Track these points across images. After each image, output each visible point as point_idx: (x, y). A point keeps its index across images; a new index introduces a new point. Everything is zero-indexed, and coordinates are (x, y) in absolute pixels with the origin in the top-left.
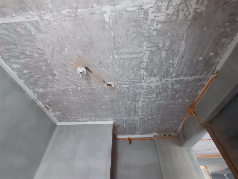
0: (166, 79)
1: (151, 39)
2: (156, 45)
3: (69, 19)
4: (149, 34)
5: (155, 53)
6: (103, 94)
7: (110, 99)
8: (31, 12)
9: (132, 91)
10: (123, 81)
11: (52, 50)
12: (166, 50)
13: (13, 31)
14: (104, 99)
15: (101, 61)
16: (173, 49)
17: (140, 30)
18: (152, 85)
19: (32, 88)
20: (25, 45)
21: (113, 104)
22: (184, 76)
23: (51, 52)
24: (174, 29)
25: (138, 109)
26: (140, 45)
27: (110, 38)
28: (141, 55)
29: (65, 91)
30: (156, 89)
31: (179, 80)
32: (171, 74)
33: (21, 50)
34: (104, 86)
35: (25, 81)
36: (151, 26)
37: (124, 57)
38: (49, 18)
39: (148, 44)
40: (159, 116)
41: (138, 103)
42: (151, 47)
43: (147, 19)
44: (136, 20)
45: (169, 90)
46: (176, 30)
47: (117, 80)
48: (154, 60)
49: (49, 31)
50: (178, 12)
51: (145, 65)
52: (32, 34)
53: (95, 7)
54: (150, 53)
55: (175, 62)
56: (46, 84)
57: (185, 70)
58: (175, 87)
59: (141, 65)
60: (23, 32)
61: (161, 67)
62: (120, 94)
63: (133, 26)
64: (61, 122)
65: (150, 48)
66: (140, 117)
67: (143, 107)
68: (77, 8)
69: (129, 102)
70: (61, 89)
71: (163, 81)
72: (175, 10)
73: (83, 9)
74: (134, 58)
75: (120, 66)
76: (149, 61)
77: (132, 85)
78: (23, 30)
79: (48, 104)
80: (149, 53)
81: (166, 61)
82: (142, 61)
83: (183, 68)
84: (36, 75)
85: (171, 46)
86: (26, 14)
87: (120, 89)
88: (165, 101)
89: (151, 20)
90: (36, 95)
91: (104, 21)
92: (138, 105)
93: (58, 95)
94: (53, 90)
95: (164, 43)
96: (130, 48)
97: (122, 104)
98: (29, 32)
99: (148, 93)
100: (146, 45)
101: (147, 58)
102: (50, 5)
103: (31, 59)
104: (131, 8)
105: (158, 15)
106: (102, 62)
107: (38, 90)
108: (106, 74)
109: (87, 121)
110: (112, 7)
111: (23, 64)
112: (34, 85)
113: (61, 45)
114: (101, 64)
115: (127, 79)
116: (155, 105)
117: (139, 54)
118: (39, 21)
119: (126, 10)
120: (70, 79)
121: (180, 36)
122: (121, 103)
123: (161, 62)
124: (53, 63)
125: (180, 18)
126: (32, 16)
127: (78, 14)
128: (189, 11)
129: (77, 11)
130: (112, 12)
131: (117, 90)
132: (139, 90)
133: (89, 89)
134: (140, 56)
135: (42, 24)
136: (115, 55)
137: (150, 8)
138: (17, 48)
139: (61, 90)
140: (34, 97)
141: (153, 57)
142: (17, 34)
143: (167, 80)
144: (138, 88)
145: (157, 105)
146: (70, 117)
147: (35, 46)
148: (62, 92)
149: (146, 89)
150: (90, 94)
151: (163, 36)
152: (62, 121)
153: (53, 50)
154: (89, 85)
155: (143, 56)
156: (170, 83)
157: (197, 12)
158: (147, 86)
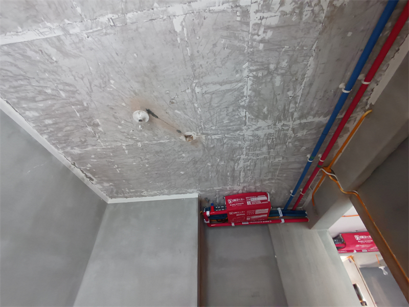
0: (283, 122)
1: (256, 57)
2: (265, 67)
3: (113, 31)
4: (252, 50)
5: (264, 81)
6: (179, 152)
7: (191, 159)
8: (48, 22)
9: (228, 144)
10: (212, 129)
11: (88, 85)
12: (283, 75)
13: (21, 57)
14: (181, 160)
15: (173, 98)
16: (295, 72)
17: (236, 43)
18: (260, 133)
19: (63, 148)
20: (43, 79)
21: (197, 166)
22: (314, 116)
23: (88, 88)
24: (296, 38)
25: (238, 172)
26: (237, 69)
27: (184, 59)
28: (240, 84)
29: (116, 151)
30: (268, 139)
31: (305, 123)
32: (292, 114)
33: (37, 88)
34: (181, 138)
35: (50, 137)
36: (254, 35)
37: (211, 91)
38: (79, 31)
39: (251, 65)
40: (273, 181)
41: (238, 163)
42: (256, 70)
43: (248, 24)
44: (228, 26)
45: (290, 140)
46: (299, 40)
47: (202, 128)
48: (262, 92)
49: (81, 54)
50: (301, 7)
51: (247, 101)
52: (53, 60)
53: (157, 8)
54: (256, 81)
55: (297, 94)
56: (83, 140)
57: (315, 105)
58: (299, 135)
59: (240, 101)
60: (38, 58)
61: (275, 103)
62: (207, 151)
63: (222, 37)
64: (113, 199)
65: (254, 73)
66: (242, 185)
67: (246, 169)
68: (125, 12)
69: (223, 163)
70: (109, 147)
71: (279, 125)
72: (296, 5)
73: (135, 13)
74: (229, 90)
75: (205, 104)
76: (253, 94)
77: (226, 135)
78: (38, 54)
79: (90, 171)
80: (253, 81)
81: (283, 92)
82: (242, 95)
83: (313, 102)
84: (66, 126)
85: (290, 67)
86: (40, 27)
87: (207, 142)
88: (283, 159)
89: (255, 24)
90: (69, 159)
91: (173, 32)
92: (237, 167)
93: (105, 157)
94: (97, 149)
95: (278, 63)
96: (221, 74)
97: (212, 166)
98: (47, 57)
99: (253, 147)
100: (248, 67)
101: (250, 90)
102: (79, 10)
103: (55, 102)
104: (219, 5)
105: (265, 15)
106: (174, 101)
107: (72, 151)
108: (181, 119)
109: (155, 195)
110: (185, 6)
111: (43, 110)
112: (65, 143)
113: (103, 76)
114: (173, 103)
115: (218, 124)
116: (266, 165)
117: (236, 83)
118: (63, 38)
119: (209, 10)
120: (123, 131)
121: (305, 50)
122: (209, 164)
123: (274, 94)
124: (93, 105)
125: (304, 18)
126: (50, 30)
127: (128, 21)
128: (322, 6)
129: (125, 16)
130: (186, 14)
131: (202, 143)
132: (239, 143)
133: (155, 144)
134: (237, 87)
135: (67, 41)
136: (196, 88)
137: (252, 3)
138: (30, 84)
139: (109, 149)
140: (66, 161)
141: (260, 87)
142: (27, 61)
143: (285, 123)
144: (237, 139)
145: (270, 166)
146: (127, 191)
147: (59, 80)
148: (112, 152)
149: (251, 140)
150: (157, 152)
151: (276, 50)
152: (115, 197)
153: (90, 85)
154: (156, 138)
155: (242, 87)
156: (290, 129)
157: (335, 6)
158: (252, 136)
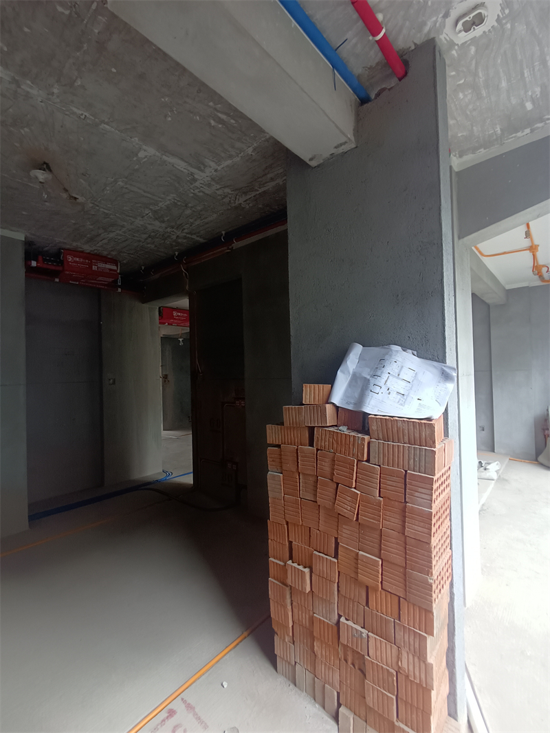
1: (183, 196)
2: (185, 202)
3: (76, 119)
4: (184, 193)
5: (178, 207)
7: (54, 209)
9: (112, 219)
10: (106, 206)
12: (193, 211)
14: (39, 205)
15: (88, 173)
16: (202, 214)
18: (150, 227)
21: (54, 216)
22: (197, 236)
24: (213, 204)
25: (101, 238)
26: (166, 193)
27: (128, 167)
30: (153, 232)
31: (189, 237)
32: (184, 229)
34: (62, 194)
36: (191, 189)
37: (132, 190)
38: (35, 93)
39: (177, 197)
40: (132, 256)
41: (109, 233)
42: (178, 201)
43: (192, 184)
44: (179, 177)
45: (169, 240)
46: (215, 205)
47: (96, 200)
48: (172, 211)
50: (226, 196)
51: (157, 208)
53: (135, 140)
54: (173, 204)
55: (195, 223)
57: (202, 232)
58: (180, 240)
59: (151, 206)
61: (176, 219)
62: (82, 213)
63: (170, 177)
65: (176, 201)
67: (112, 240)
69: (91, 227)
71: (169, 230)
72: (223, 195)
73: (113, 129)
74: (148, 197)
75: (117, 192)
76: (165, 208)
77: (116, 214)
80: (171, 203)
81: (187, 217)
82: (156, 204)
85: (201, 211)
87: (90, 209)
88: (156, 246)
89: (195, 186)
91: (135, 153)
92: (105, 235)
95: (195, 206)
96: (150, 188)
97: (75, 224)
99: (135, 231)
100: (174, 197)
101: (165, 205)
104: (181, 168)
105: (205, 187)
108: (80, 186)
110: (158, 153)
114: (84, 175)
115: (116, 206)
116: (136, 244)
122: (73, 222)
125: (224, 200)
127: (101, 127)
128: (235, 202)
129: (101, 123)
130: (155, 156)
131: (84, 208)
132: (125, 223)
134: (156, 199)
136: (120, 182)
137: (201, 180)
141: (173, 208)
143: (175, 231)
144: (124, 221)
145: (139, 246)
149: (137, 227)
151: (199, 201)
155: (161, 202)
156: (175, 235)
157: (241, 206)
158: (141, 225)
